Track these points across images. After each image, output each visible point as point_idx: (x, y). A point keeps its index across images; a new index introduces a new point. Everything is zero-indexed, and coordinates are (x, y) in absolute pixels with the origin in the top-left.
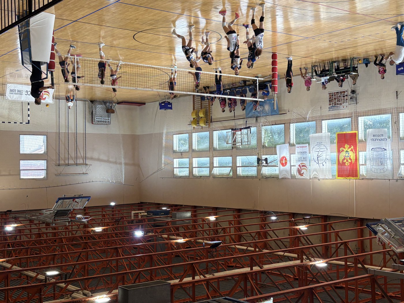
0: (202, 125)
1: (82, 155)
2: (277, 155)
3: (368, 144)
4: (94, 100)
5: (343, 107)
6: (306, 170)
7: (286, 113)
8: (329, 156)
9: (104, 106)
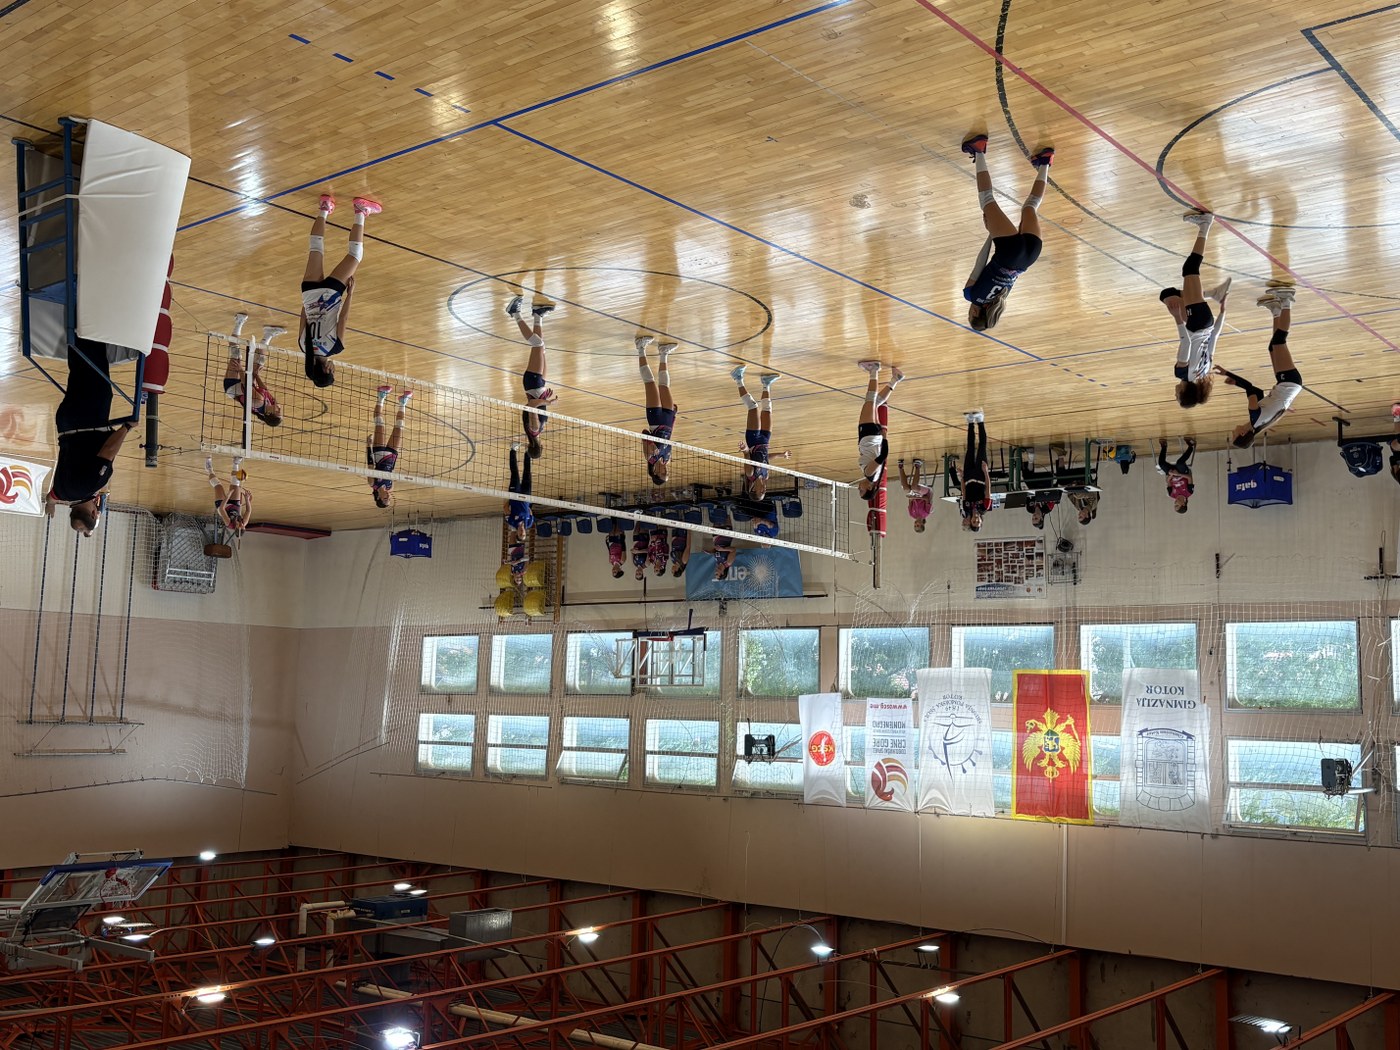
0: (530, 613)
1: (112, 689)
2: (799, 723)
3: (1128, 716)
4: (166, 510)
5: (1028, 590)
6: (902, 781)
7: (827, 596)
8: (986, 742)
9: (200, 533)
